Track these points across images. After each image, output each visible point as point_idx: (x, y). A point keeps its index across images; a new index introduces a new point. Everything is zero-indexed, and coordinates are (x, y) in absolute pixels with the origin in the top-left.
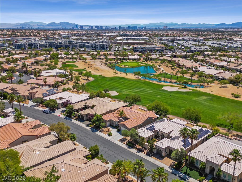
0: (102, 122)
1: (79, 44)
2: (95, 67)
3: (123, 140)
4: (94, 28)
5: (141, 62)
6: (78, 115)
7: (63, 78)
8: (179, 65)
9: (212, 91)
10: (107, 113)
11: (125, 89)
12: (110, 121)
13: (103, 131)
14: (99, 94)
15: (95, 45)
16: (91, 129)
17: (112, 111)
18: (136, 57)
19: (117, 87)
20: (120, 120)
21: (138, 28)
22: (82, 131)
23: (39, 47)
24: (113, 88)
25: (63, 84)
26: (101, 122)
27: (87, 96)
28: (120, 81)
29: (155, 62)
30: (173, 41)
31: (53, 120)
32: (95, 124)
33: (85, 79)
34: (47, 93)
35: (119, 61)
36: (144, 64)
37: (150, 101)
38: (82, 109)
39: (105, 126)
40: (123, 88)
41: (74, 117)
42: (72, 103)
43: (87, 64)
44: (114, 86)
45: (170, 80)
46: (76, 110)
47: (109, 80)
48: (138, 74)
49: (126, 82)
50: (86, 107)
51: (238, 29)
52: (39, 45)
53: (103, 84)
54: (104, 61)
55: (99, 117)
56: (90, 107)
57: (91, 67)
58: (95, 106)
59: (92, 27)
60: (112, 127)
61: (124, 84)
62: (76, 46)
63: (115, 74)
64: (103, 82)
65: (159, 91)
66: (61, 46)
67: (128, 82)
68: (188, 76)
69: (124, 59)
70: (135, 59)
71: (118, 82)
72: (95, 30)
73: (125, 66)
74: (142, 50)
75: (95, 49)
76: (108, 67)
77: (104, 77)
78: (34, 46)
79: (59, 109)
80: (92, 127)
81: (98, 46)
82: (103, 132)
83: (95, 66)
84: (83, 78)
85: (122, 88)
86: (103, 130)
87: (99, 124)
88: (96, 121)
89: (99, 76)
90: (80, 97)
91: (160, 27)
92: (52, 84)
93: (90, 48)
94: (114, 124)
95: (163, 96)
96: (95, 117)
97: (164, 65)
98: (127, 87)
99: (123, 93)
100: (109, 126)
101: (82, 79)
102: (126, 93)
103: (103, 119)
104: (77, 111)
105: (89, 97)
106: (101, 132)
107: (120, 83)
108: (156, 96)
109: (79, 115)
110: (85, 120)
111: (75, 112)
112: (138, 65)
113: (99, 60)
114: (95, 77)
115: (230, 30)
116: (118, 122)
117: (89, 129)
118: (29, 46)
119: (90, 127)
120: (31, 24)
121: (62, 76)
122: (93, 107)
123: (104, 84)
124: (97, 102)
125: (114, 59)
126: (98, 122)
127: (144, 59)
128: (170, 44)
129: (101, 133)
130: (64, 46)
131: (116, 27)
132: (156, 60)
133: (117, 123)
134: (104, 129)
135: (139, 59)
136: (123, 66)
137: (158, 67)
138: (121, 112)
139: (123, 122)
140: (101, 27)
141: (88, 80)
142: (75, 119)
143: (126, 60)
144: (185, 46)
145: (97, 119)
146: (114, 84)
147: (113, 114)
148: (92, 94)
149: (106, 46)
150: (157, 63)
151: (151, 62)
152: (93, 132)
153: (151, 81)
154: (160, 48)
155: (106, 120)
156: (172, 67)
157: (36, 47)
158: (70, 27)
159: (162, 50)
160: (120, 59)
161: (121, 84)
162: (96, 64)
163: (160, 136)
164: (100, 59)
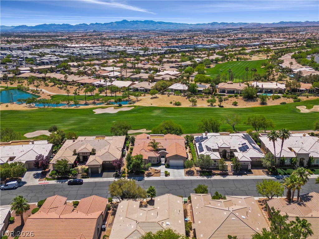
3: (191, 173)
6: (85, 169)
9: (151, 104)
20: (161, 153)
41: (76, 175)
56: (85, 155)
80: (128, 177)
90: (43, 147)
94: (154, 161)
106: (149, 176)
109: (88, 169)
116: (159, 157)
119: (124, 177)
122: (93, 153)
134: (148, 171)
139: (168, 153)
142: (84, 178)
152: (139, 180)
163: (221, 154)
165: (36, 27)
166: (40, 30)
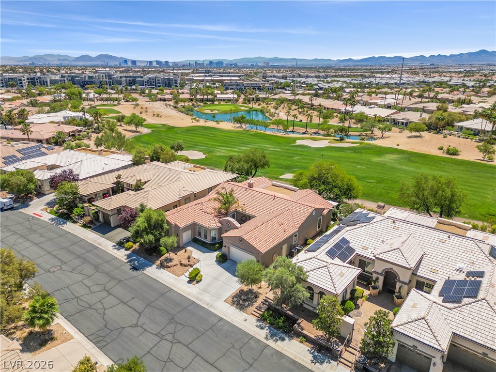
0: (168, 234)
1: (124, 78)
2: (154, 112)
3: (245, 300)
4: (154, 64)
5: (241, 104)
6: (93, 212)
7: (79, 125)
8: (312, 105)
9: (398, 145)
10: (181, 203)
11: (220, 146)
12: (194, 226)
13: (169, 264)
14: (158, 152)
15: (155, 79)
16: (129, 256)
17: (196, 196)
18: (231, 96)
19: (202, 143)
20: (224, 223)
21: (224, 65)
22: (97, 268)
23: (49, 85)
24: (192, 146)
25: (77, 139)
26: (163, 234)
27: (126, 159)
28: (205, 132)
29: (265, 104)
30: (285, 77)
31: (11, 231)
32: (142, 240)
33: (130, 131)
34: (19, 155)
35: (199, 104)
36: (245, 107)
37: (281, 168)
38: (105, 194)
39: (176, 245)
40: (214, 145)
41: (82, 217)
42: (81, 178)
43: (139, 107)
44: (195, 142)
45: (303, 130)
46: (87, 198)
47: (184, 132)
48: (240, 120)
49: (219, 134)
50: (118, 188)
51: (371, 66)
52: (48, 80)
53: (169, 138)
54: (172, 103)
55: (155, 216)
56: (130, 187)
57: (146, 112)
58: (145, 183)
59: (151, 62)
60: (201, 247)
61: (215, 138)
62: (120, 83)
63: (194, 121)
64: (170, 136)
65: (292, 148)
66: (91, 83)
67: (223, 134)
68: (335, 122)
69: (208, 100)
70: (230, 100)
71: (203, 135)
72: (155, 67)
73: (212, 110)
74: (239, 87)
75: (156, 86)
76: (180, 112)
77: (171, 128)
78: (40, 83)
79: (45, 195)
80: (134, 251)
81: (161, 82)
82: (169, 267)
83: (155, 110)
84: (126, 129)
85: (212, 145)
86: (171, 260)
87: (155, 240)
88: (145, 230)
89: (161, 125)
90: (107, 163)
91: (259, 64)
92: (46, 137)
93: (146, 85)
94: (205, 237)
95: (306, 157)
96: (140, 217)
97: (283, 108)
98: (222, 143)
99: (218, 154)
100: (188, 244)
101: (123, 129)
102: (222, 154)
103: (168, 223)
104: (91, 200)
105: (130, 163)
106: (162, 266)
107: (207, 136)
108: (290, 157)
109: (97, 213)
110: (112, 225)
111: (86, 202)
112: (236, 109)
113: (163, 102)
114: (154, 128)
115: (359, 67)
116: (220, 231)
117: (124, 259)
118: (31, 84)
119: (127, 249)
120: (48, 59)
121: (75, 122)
122: (138, 187)
123: (173, 139)
124: (152, 172)
125: (191, 100)
126: (152, 234)
127: (245, 100)
128: (283, 81)
129: (162, 270)
130: (97, 81)
131: (189, 63)
132: (266, 101)
133: (213, 234)
134: (171, 255)
135: (237, 100)
136: (209, 112)
137: (273, 110)
138: (227, 198)
139: (237, 228)
140: (167, 62)
141: (137, 132)
142: (84, 226)
143: (212, 101)
144: (307, 82)
145: (150, 226)
146: (194, 138)
147: (200, 206)
148: (139, 153)
149: (174, 82)
150: (270, 106)
151: (257, 103)
152: (135, 268)
153: (267, 133)
154: (269, 85)
155: (179, 227)
156: (300, 110)
157: (44, 84)
158: (116, 63)
159: (271, 87)
160: (202, 100)
161: (210, 139)
162: (156, 107)
163: (377, 279)
164: (165, 100)
165: (363, 60)
166: (366, 63)
